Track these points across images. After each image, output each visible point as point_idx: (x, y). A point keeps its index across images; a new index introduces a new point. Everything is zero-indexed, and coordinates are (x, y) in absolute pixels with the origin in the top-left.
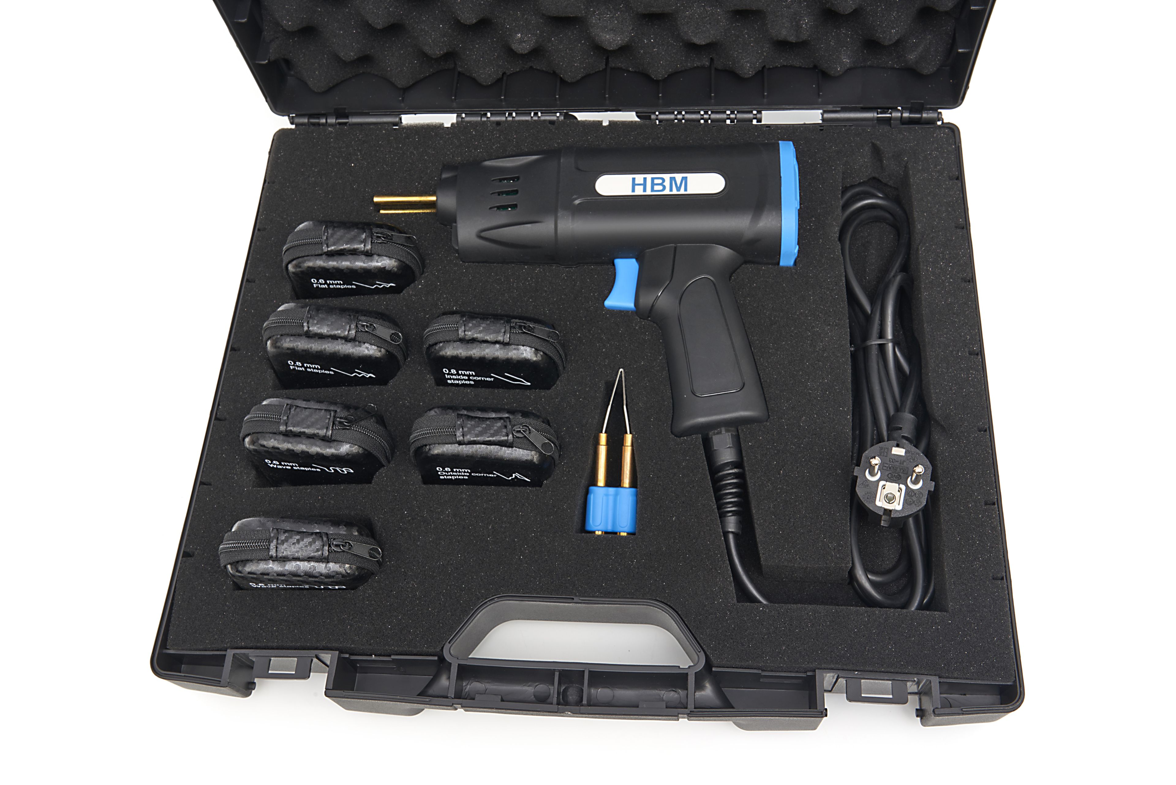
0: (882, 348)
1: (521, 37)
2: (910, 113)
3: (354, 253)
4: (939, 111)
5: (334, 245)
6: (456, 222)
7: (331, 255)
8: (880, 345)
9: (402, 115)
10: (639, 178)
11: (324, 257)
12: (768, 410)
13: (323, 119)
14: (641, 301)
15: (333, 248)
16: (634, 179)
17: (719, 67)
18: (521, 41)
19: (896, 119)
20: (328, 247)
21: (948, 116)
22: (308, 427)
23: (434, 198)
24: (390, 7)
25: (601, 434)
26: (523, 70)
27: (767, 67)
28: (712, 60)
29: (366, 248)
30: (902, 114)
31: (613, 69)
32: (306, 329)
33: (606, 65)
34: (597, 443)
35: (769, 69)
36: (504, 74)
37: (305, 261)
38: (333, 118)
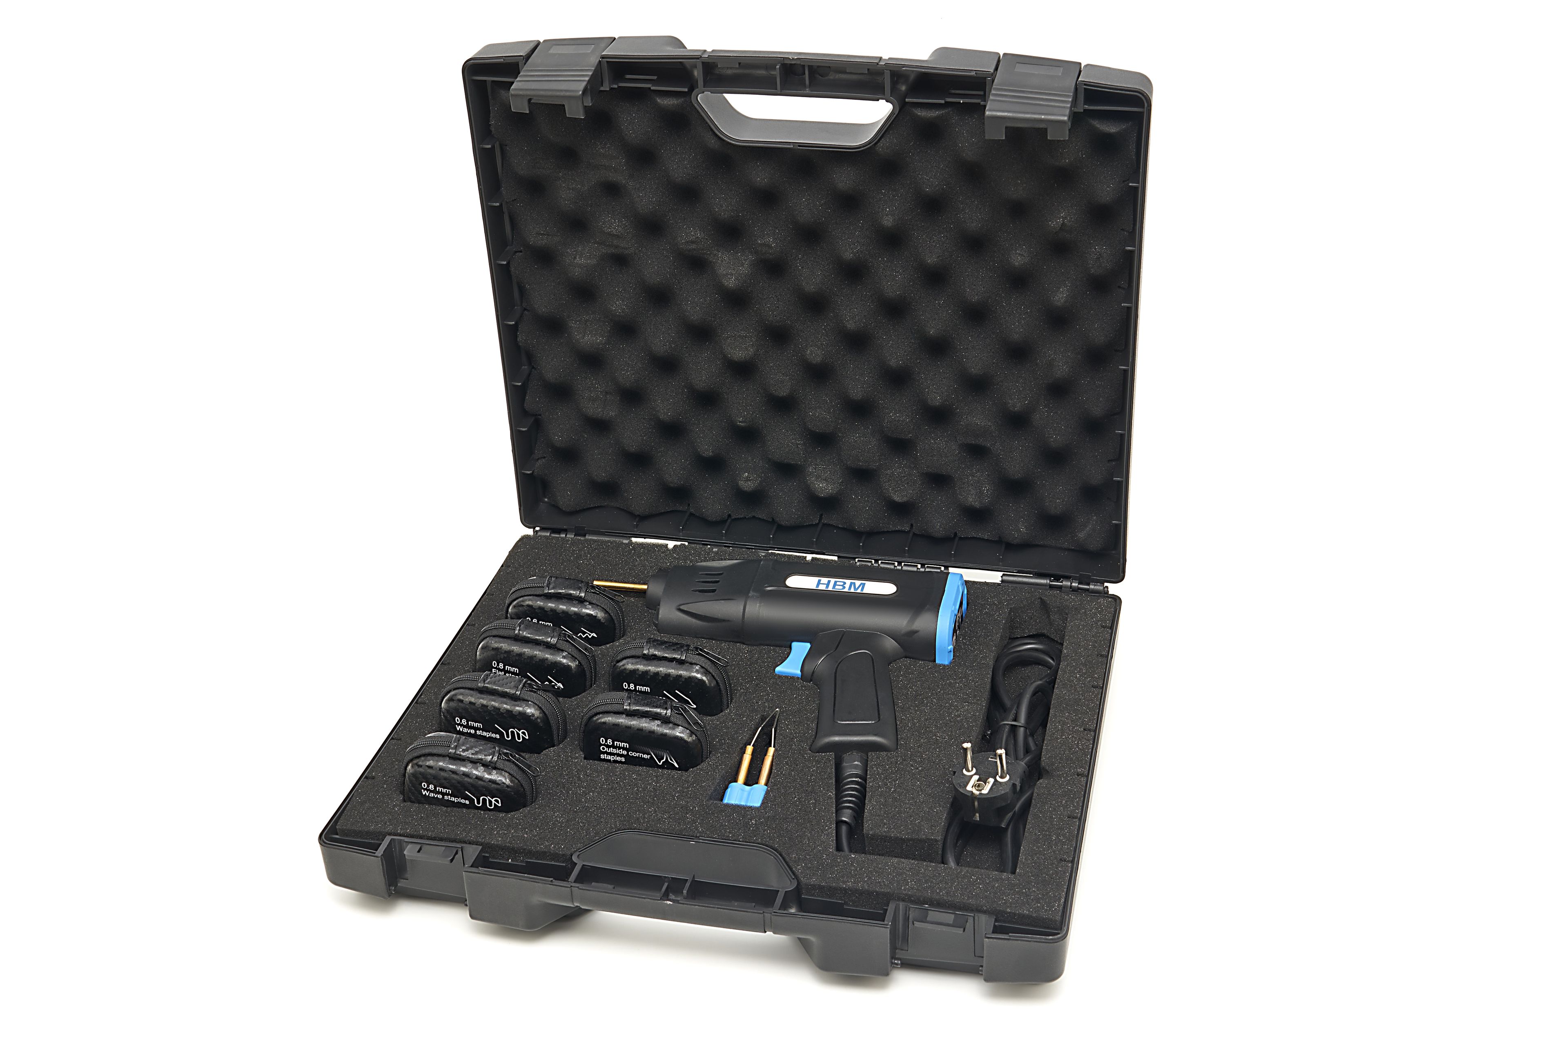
0: (1014, 728)
1: (748, 476)
2: (1079, 583)
3: (569, 598)
4: (1106, 584)
5: (553, 588)
6: (659, 605)
7: (549, 597)
8: (1012, 725)
9: (633, 538)
10: (824, 580)
11: (542, 597)
12: (897, 744)
13: (563, 534)
14: (806, 668)
15: (553, 591)
16: (819, 581)
17: (917, 532)
18: (747, 479)
19: (1066, 587)
20: (548, 589)
21: (1113, 589)
22: (502, 686)
23: (645, 587)
24: (645, 436)
25: (748, 746)
26: (747, 517)
27: (959, 535)
28: (912, 525)
29: (580, 595)
30: (1071, 584)
31: (824, 525)
32: (516, 632)
33: (820, 521)
34: (743, 752)
35: (961, 538)
36: (729, 516)
37: (526, 600)
38: (572, 534)
